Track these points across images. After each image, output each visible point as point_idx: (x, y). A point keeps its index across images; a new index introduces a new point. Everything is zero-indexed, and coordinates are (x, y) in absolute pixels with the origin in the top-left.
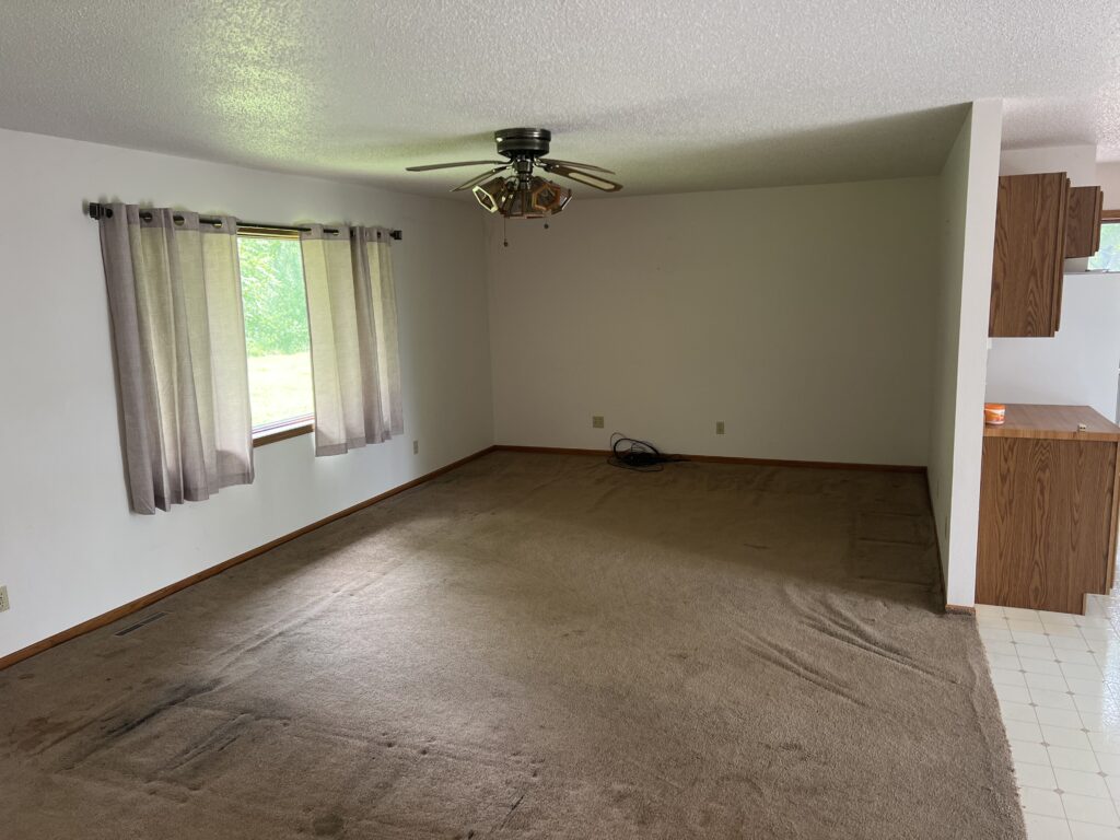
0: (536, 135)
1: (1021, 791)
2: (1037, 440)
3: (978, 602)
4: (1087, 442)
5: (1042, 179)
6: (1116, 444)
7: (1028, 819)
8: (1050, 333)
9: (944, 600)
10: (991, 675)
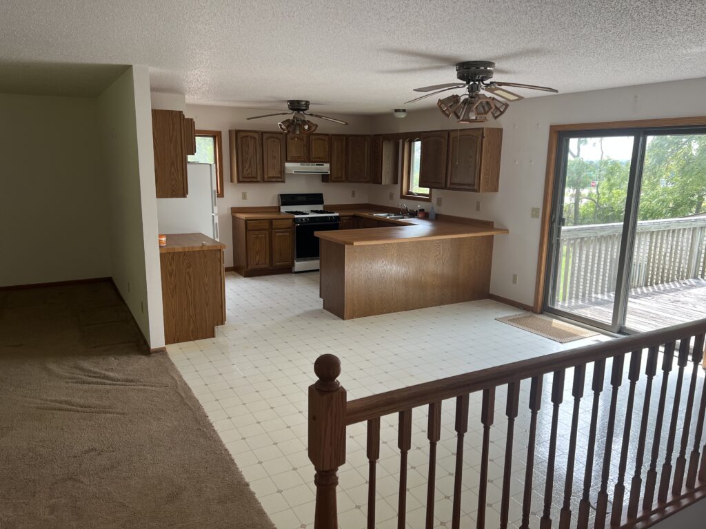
1: (213, 425)
2: (185, 252)
3: (166, 344)
4: (207, 251)
5: (171, 113)
6: (220, 250)
7: (220, 435)
8: (184, 196)
9: (148, 347)
10: (184, 377)
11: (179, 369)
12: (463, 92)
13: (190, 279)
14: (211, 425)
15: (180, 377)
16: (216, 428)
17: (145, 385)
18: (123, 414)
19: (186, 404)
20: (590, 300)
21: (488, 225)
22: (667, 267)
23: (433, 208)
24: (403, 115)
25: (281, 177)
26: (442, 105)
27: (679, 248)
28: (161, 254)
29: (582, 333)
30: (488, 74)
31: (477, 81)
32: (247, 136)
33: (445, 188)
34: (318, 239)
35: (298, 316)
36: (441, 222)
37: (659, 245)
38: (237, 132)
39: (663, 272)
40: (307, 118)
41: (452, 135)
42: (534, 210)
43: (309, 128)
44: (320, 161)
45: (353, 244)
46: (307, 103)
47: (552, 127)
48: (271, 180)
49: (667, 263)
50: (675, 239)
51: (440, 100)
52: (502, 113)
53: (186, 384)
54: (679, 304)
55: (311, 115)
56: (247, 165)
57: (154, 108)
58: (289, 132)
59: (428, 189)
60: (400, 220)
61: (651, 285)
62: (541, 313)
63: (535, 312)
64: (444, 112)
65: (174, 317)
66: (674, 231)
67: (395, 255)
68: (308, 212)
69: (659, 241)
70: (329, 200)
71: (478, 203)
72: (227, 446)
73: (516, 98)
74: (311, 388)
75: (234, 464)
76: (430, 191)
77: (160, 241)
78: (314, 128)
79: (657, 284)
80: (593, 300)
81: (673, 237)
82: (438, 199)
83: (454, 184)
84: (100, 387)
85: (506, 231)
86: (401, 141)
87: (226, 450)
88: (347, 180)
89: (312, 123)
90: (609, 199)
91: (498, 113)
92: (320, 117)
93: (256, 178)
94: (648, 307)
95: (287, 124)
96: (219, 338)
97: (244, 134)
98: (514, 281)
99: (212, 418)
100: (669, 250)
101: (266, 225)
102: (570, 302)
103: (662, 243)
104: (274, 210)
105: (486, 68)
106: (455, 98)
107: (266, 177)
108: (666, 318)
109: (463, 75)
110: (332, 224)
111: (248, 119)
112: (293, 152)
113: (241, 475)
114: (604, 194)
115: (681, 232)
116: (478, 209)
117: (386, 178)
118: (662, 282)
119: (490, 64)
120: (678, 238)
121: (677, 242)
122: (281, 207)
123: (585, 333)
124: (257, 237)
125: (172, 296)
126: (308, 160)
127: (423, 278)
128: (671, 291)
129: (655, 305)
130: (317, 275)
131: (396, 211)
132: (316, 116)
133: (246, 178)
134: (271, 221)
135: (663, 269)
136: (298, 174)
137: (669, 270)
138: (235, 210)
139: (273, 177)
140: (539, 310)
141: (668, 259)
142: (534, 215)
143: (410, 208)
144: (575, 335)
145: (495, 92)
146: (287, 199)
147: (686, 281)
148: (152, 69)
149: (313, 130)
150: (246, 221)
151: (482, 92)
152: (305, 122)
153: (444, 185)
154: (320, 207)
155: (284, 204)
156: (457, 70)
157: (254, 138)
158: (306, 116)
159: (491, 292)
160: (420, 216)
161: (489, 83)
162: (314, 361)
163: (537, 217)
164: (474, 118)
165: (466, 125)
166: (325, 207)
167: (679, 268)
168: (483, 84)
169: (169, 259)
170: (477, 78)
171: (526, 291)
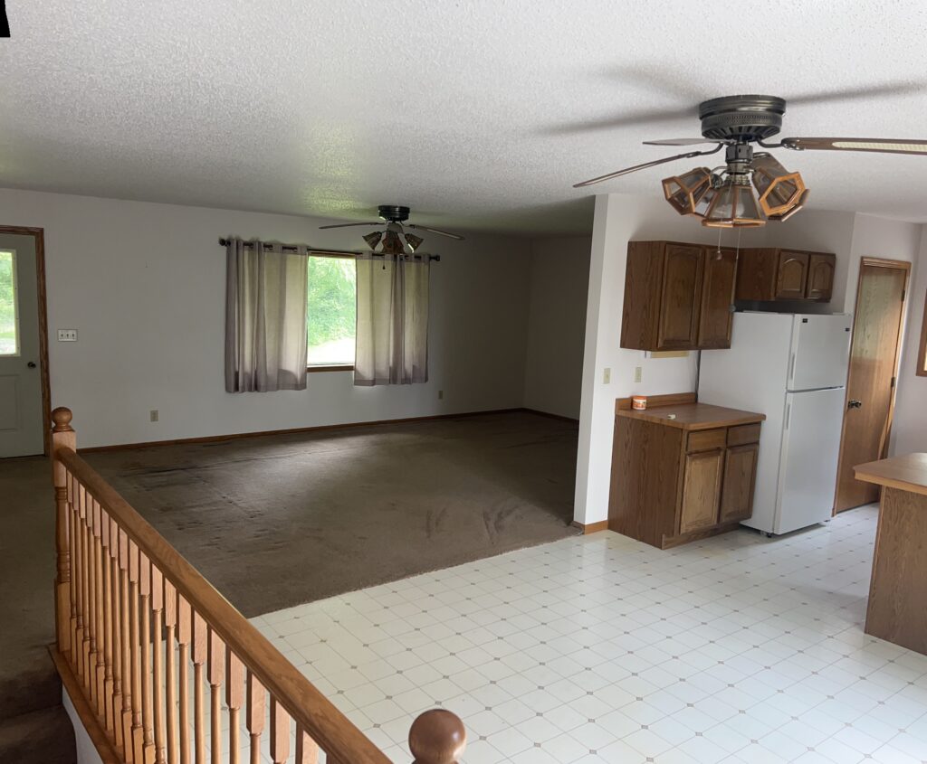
0: (397, 209)
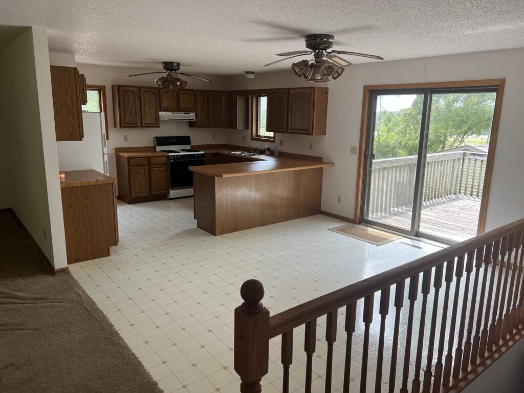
1: (119, 332)
2: (82, 186)
3: (68, 263)
4: (101, 184)
5: (66, 69)
6: (112, 184)
7: (126, 341)
8: (81, 139)
9: (53, 268)
10: (87, 292)
11: (82, 285)
12: (310, 58)
13: (87, 209)
14: (117, 333)
15: (84, 292)
16: (121, 335)
17: (52, 302)
18: (36, 329)
19: (92, 316)
20: (390, 213)
21: (319, 160)
22: (438, 187)
23: (277, 147)
24: (252, 76)
25: (156, 123)
26: (296, 68)
27: (445, 173)
28: (61, 188)
29: (391, 237)
30: (329, 45)
31: (321, 49)
32: (128, 90)
33: (287, 132)
34: (192, 172)
35: (178, 234)
36: (284, 158)
37: (432, 172)
38: (119, 87)
39: (435, 191)
40: (180, 76)
41: (291, 92)
42: (353, 148)
43: (181, 84)
44: (187, 111)
45: (222, 176)
46: (178, 64)
47: (365, 87)
48: (148, 126)
49: (438, 185)
50: (443, 167)
51: (294, 64)
52: (340, 75)
53: (90, 298)
54: (449, 213)
55: (182, 74)
56: (128, 114)
57: (52, 65)
58: (164, 87)
59: (273, 133)
60: (253, 157)
61: (428, 200)
62: (359, 223)
63: (356, 223)
64: (296, 73)
65: (74, 241)
66: (442, 162)
67: (254, 184)
68: (179, 151)
69: (433, 169)
70: (195, 141)
71: (311, 144)
72: (134, 351)
73: (347, 64)
74: (236, 310)
75: (142, 366)
76: (274, 135)
77: (60, 177)
78: (184, 84)
79: (432, 199)
80: (392, 212)
81: (441, 166)
82: (280, 140)
83: (293, 129)
84: (11, 306)
85: (332, 164)
86: (250, 97)
87: (133, 354)
88: (209, 126)
89: (182, 80)
90: (386, 139)
91: (336, 75)
92: (189, 76)
93: (136, 124)
94: (430, 216)
95: (162, 81)
96: (113, 257)
97: (125, 89)
98: (339, 201)
99: (117, 327)
100: (439, 176)
101: (146, 162)
102: (377, 215)
103: (434, 171)
104: (151, 150)
105: (328, 40)
106: (305, 63)
107: (144, 123)
108: (444, 223)
109: (311, 45)
110: (200, 160)
111: (130, 76)
112: (165, 103)
113: (150, 376)
114: (383, 136)
115: (446, 162)
116: (311, 148)
117: (240, 125)
118: (435, 198)
119: (331, 37)
120: (444, 166)
121: (444, 169)
122: (157, 147)
123: (393, 237)
124: (138, 172)
125: (72, 224)
126: (178, 109)
127: (274, 201)
128: (441, 203)
129: (433, 214)
130: (191, 201)
131: (249, 150)
132: (186, 75)
133: (127, 124)
134: (149, 158)
135: (435, 189)
136: (170, 121)
137: (439, 189)
138: (118, 150)
139: (150, 123)
140: (358, 222)
141: (438, 182)
142: (353, 152)
143: (259, 147)
144: (385, 239)
145: (333, 59)
146: (161, 141)
147: (450, 197)
148: (50, 31)
149: (183, 86)
150: (129, 159)
151: (324, 58)
152: (178, 80)
153: (285, 130)
154: (188, 147)
155: (159, 144)
156: (306, 41)
157: (134, 92)
158: (178, 75)
159: (322, 209)
160: (267, 153)
161: (331, 51)
162: (240, 287)
163: (355, 153)
164: (320, 78)
165: (312, 84)
166: (192, 146)
167: (445, 187)
168: (326, 52)
169: (68, 192)
170: (321, 47)
171: (348, 208)
